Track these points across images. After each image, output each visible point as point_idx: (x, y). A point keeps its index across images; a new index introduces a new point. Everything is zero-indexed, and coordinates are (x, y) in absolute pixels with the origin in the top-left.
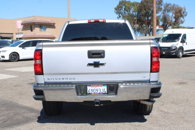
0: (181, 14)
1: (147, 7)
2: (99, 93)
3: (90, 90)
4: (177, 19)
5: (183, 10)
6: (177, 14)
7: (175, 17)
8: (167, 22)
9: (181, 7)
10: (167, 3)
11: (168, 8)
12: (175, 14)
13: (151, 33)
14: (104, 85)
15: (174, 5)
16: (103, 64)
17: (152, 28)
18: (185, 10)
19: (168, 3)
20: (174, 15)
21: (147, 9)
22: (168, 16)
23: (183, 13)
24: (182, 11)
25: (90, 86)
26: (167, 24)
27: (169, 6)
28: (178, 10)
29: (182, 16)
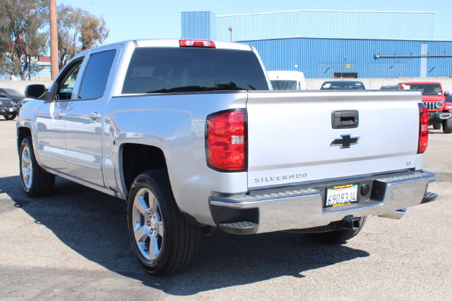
0: (95, 31)
1: (16, 9)
2: (346, 202)
3: (331, 199)
4: (86, 43)
5: (100, 24)
6: (86, 33)
7: (82, 39)
8: (65, 50)
9: (94, 16)
10: (63, 6)
11: (66, 17)
12: (81, 31)
13: (27, 72)
14: (354, 184)
15: (79, 10)
16: (355, 140)
17: (28, 61)
18: (104, 24)
19: (66, 5)
20: (79, 35)
21: (14, 16)
22: (66, 35)
23: (101, 29)
24: (99, 27)
25: (332, 188)
26: (65, 53)
27: (69, 13)
28: (88, 23)
29: (96, 37)
